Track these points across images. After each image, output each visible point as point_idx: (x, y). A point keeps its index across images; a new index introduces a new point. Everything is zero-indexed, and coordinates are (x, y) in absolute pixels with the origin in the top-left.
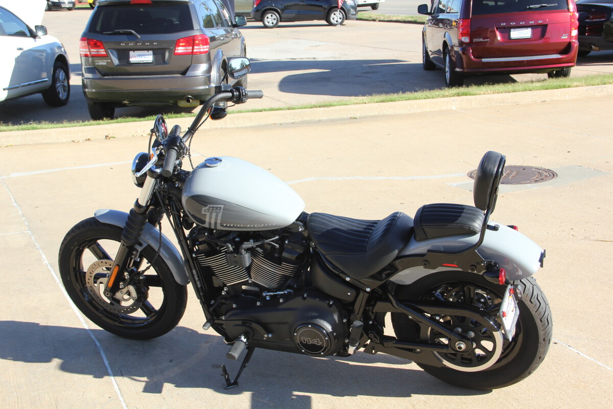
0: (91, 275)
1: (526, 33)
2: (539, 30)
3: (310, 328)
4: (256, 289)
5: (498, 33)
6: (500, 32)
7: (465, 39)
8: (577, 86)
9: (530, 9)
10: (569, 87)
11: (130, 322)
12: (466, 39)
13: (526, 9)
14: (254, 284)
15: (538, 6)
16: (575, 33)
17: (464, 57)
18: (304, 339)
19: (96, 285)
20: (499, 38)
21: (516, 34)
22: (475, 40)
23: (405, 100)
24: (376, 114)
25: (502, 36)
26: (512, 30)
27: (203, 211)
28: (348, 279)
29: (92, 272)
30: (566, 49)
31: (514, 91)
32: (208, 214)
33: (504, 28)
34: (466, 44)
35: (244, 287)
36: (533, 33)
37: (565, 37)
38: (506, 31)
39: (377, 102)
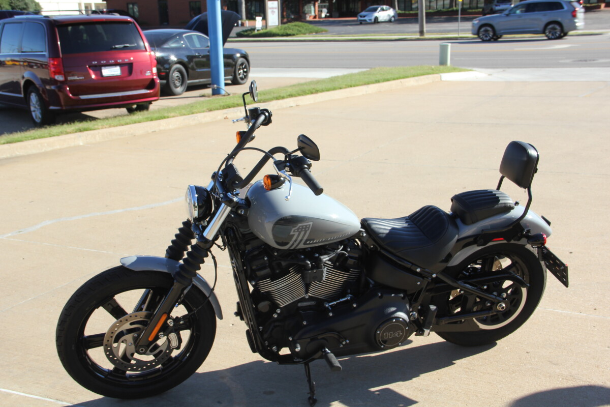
0: (112, 335)
1: (115, 71)
2: (126, 68)
3: (394, 322)
4: (313, 303)
5: (91, 72)
6: (93, 70)
7: (58, 77)
8: (173, 117)
9: (116, 48)
10: (168, 117)
11: (142, 379)
12: (60, 78)
13: (112, 49)
14: (311, 298)
15: (121, 46)
16: (155, 70)
17: (60, 94)
18: (386, 334)
19: (115, 345)
20: (93, 76)
21: (107, 72)
22: (70, 78)
23: (32, 139)
24: (9, 156)
25: (96, 75)
26: (103, 68)
27: (293, 231)
28: (418, 270)
29: (114, 332)
30: (151, 84)
31: (127, 124)
32: (296, 234)
33: (95, 66)
34: (61, 82)
35: (300, 305)
36: (122, 71)
37: (148, 74)
38: (98, 69)
39: (4, 144)
